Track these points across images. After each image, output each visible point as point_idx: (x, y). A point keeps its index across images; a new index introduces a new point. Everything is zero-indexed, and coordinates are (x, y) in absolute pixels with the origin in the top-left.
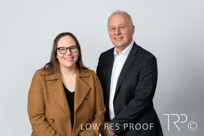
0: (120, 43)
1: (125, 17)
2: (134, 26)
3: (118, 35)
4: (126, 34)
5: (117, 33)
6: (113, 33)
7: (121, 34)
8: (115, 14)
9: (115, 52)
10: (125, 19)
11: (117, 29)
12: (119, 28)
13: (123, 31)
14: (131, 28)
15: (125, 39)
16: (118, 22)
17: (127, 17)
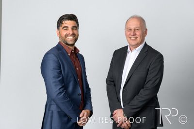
0: (133, 43)
1: (141, 21)
2: (147, 30)
3: (134, 35)
4: (140, 36)
5: (132, 34)
6: (129, 33)
7: (136, 34)
8: (133, 17)
9: (129, 49)
10: (141, 23)
11: (133, 30)
12: (135, 30)
13: (138, 33)
14: (145, 31)
15: (139, 39)
16: (134, 24)
17: (142, 21)
